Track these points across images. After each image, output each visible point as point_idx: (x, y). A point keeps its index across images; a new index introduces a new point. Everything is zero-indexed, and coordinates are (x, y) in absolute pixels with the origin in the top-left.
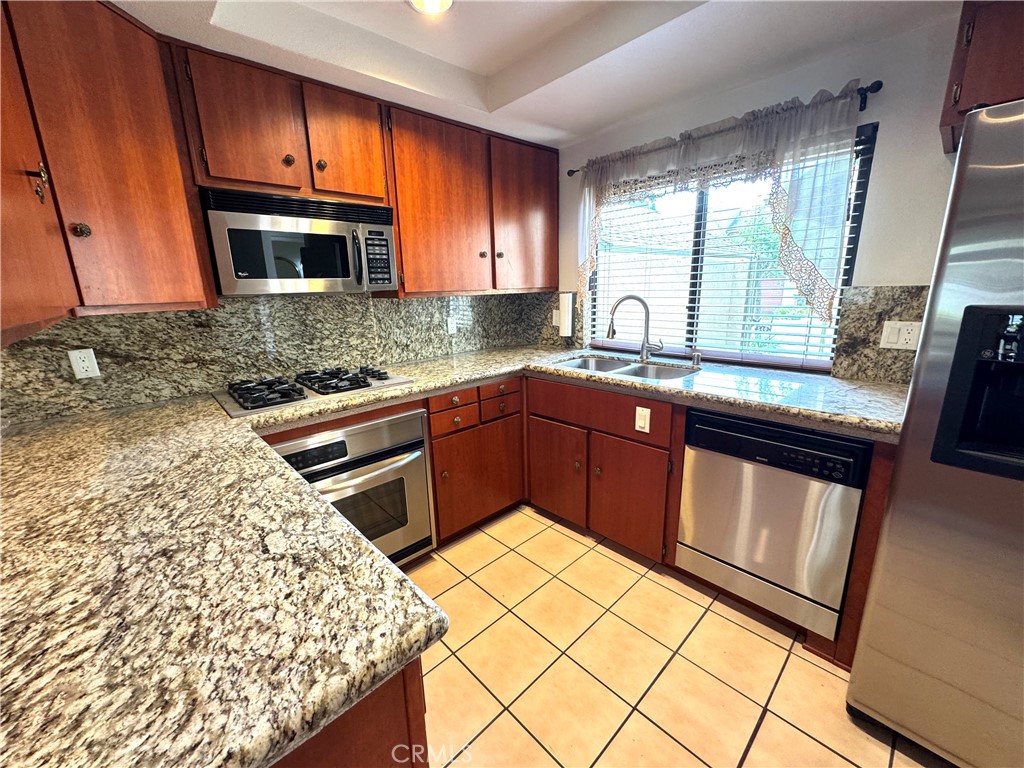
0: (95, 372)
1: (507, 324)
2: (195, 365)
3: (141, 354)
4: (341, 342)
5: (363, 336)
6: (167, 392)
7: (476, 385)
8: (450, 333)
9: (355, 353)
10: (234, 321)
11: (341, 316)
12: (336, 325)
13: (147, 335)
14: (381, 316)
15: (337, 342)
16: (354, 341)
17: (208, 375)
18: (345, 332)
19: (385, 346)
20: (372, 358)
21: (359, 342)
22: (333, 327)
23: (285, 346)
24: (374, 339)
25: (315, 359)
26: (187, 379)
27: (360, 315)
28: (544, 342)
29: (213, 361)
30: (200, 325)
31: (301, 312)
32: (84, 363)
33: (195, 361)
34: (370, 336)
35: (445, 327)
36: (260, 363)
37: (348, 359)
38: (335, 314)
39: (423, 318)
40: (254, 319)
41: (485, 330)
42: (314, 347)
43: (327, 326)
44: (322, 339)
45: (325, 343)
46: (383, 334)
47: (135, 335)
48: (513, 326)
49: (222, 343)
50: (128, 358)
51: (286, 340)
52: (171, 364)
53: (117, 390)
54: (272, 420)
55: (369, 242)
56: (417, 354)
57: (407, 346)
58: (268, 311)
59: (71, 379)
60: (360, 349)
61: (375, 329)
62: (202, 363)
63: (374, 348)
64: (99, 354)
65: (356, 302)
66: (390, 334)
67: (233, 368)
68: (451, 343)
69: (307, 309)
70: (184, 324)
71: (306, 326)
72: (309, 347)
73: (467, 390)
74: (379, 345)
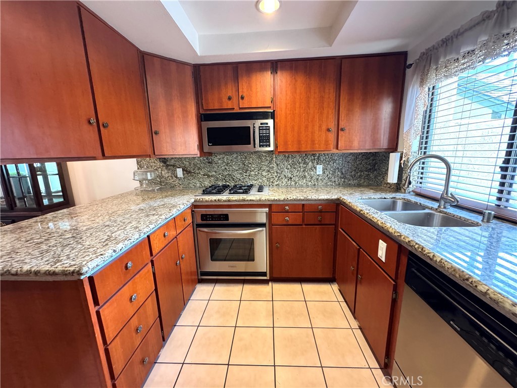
0: (182, 176)
1: (361, 171)
2: (206, 177)
3: (193, 171)
4: (259, 173)
5: (269, 171)
6: (198, 185)
7: (303, 203)
8: (318, 173)
9: (264, 179)
10: (219, 162)
11: (260, 162)
12: (257, 165)
13: (195, 165)
14: (278, 163)
15: (257, 173)
16: (264, 174)
17: (210, 181)
18: (260, 169)
19: (279, 177)
20: (272, 182)
21: (267, 174)
22: (255, 166)
23: (236, 173)
24: (274, 173)
25: (247, 179)
26: (204, 181)
27: (268, 162)
28: (385, 185)
29: (212, 176)
30: (209, 163)
31: (243, 159)
32: (180, 173)
33: (207, 175)
34: (272, 172)
35: (315, 170)
36: (227, 178)
37: (261, 181)
38: (257, 161)
39: (301, 165)
40: (226, 161)
41: (342, 174)
42: (247, 174)
43: (253, 166)
44: (251, 171)
45: (252, 173)
46: (279, 171)
47: (192, 165)
48: (366, 173)
49: (215, 169)
50: (190, 172)
51: (237, 170)
52: (200, 175)
53: (186, 182)
54: (201, 199)
55: (261, 128)
56: (296, 183)
57: (291, 178)
58: (231, 159)
59: (176, 177)
60: (267, 177)
61: (275, 169)
62: (209, 176)
63: (273, 178)
64: (183, 170)
65: (267, 156)
66: (282, 171)
67: (217, 179)
68: (317, 179)
69: (246, 158)
70: (205, 162)
71: (245, 165)
72: (245, 174)
73: (297, 204)
74: (276, 176)
